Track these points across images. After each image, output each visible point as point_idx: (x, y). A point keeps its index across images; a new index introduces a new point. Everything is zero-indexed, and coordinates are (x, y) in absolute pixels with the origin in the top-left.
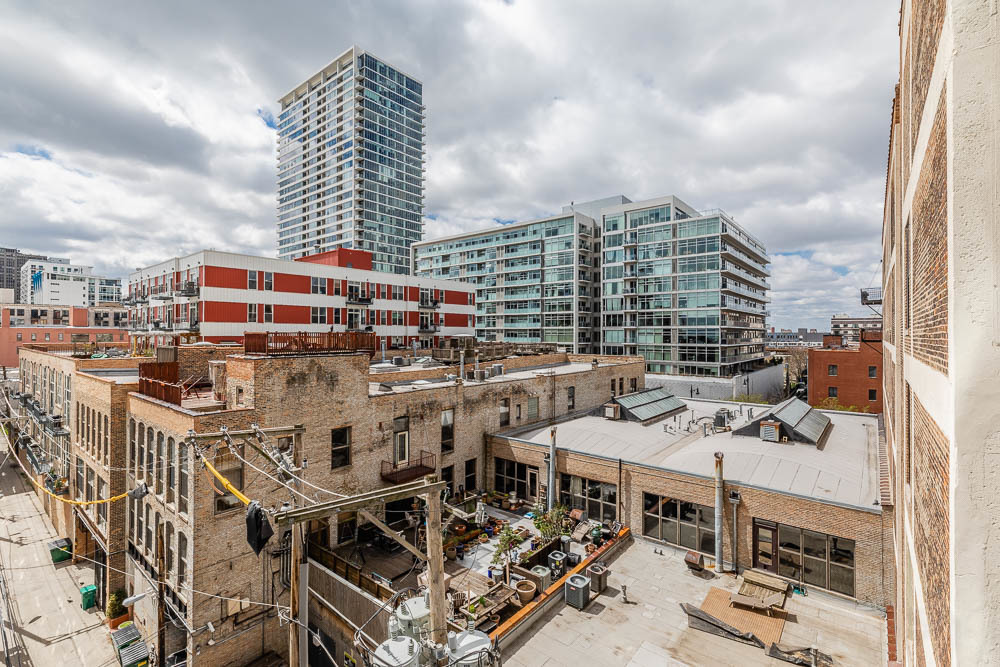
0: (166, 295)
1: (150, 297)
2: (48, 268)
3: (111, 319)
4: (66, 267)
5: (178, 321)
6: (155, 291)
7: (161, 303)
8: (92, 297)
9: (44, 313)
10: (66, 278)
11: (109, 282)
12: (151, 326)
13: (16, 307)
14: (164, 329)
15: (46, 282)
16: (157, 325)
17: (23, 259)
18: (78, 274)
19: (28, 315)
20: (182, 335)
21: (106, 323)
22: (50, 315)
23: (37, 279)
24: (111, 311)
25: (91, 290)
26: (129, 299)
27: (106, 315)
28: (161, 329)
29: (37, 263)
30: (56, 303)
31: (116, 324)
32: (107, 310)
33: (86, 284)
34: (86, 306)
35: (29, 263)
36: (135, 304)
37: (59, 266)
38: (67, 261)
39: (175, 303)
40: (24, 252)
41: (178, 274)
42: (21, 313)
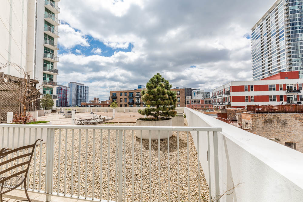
0: (221, 95)
1: (218, 96)
2: (196, 92)
3: (208, 102)
4: (199, 90)
5: (225, 102)
6: (218, 94)
7: (220, 97)
8: (204, 97)
9: (196, 101)
10: (199, 93)
11: (207, 93)
12: (218, 104)
13: (192, 100)
14: (221, 104)
15: (196, 94)
16: (219, 103)
17: (192, 90)
18: (201, 92)
19: (193, 101)
20: (226, 106)
21: (207, 103)
22: (197, 102)
23: (195, 94)
24: (208, 100)
25: (204, 95)
26: (213, 97)
27: (207, 101)
28: (220, 104)
29: (194, 90)
30: (198, 99)
31: (209, 103)
32: (207, 100)
33: (203, 94)
34: (203, 99)
35: (193, 91)
36: (214, 98)
37: (198, 90)
38: (199, 89)
39: (224, 97)
40: (192, 88)
41: (224, 89)
42: (192, 101)
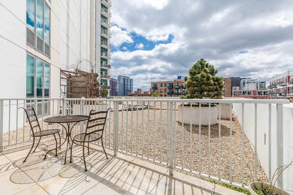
0: (284, 84)
1: (278, 85)
2: (246, 81)
3: (263, 93)
4: (251, 80)
5: (289, 93)
6: (279, 83)
7: (282, 87)
8: (257, 87)
9: (246, 92)
10: (251, 83)
11: (262, 83)
12: (278, 95)
13: (240, 91)
14: (283, 96)
15: (246, 84)
16: (280, 94)
17: (241, 79)
18: (253, 81)
19: (242, 93)
20: (291, 97)
21: (261, 94)
22: (247, 93)
23: (244, 84)
24: (263, 91)
25: (257, 85)
26: (270, 87)
27: (261, 92)
28: (282, 96)
29: (244, 80)
30: (248, 89)
31: (264, 94)
32: (261, 91)
33: (256, 84)
34: (256, 90)
35: (242, 80)
36: (272, 88)
37: (249, 80)
38: (251, 78)
39: (287, 87)
40: (241, 77)
41: (289, 77)
42: (241, 92)
